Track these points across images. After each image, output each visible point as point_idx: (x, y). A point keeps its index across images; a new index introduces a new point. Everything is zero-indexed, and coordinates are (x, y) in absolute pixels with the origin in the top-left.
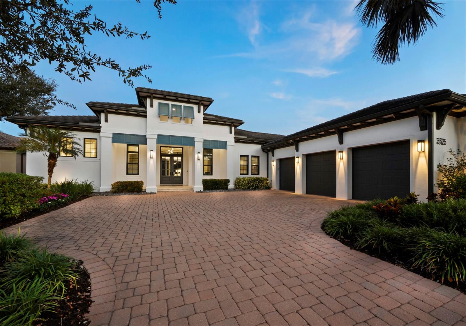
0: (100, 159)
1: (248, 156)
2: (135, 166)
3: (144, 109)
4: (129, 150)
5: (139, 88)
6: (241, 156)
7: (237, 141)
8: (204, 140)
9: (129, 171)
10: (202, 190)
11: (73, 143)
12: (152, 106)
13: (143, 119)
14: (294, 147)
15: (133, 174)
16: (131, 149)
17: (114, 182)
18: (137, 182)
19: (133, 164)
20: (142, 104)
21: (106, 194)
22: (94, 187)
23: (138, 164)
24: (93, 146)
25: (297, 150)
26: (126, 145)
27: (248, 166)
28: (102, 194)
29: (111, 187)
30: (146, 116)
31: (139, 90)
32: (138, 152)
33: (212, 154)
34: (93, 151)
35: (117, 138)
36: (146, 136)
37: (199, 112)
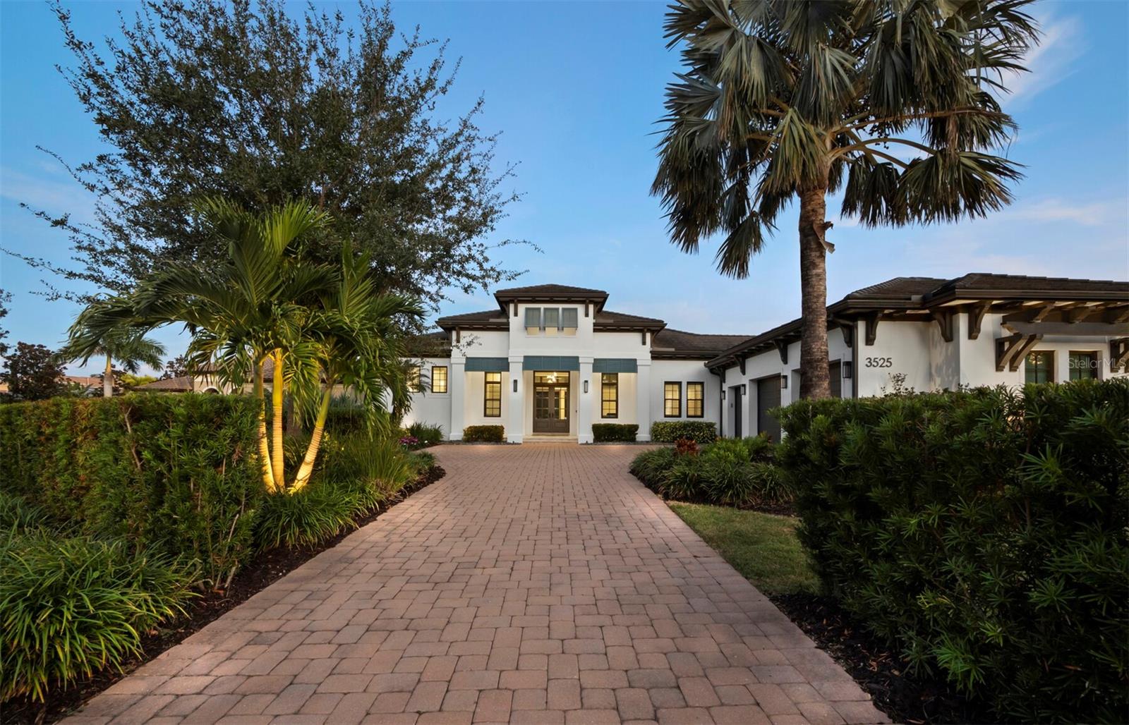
0: (451, 395)
1: (680, 384)
2: (496, 404)
3: (504, 320)
4: (488, 380)
5: (498, 292)
6: (667, 383)
7: (656, 356)
8: (595, 360)
9: (489, 412)
10: (591, 441)
11: (420, 376)
12: (516, 314)
13: (505, 333)
14: (738, 369)
15: (493, 416)
16: (491, 377)
17: (466, 426)
18: (496, 427)
19: (493, 400)
20: (504, 312)
21: (457, 442)
22: (443, 432)
23: (500, 400)
24: (443, 377)
25: (744, 372)
26: (483, 373)
27: (680, 400)
28: (452, 442)
29: (462, 434)
30: (508, 330)
31: (501, 294)
32: (500, 383)
33: (617, 380)
34: (443, 383)
35: (472, 364)
36: (507, 359)
37: (587, 315)
